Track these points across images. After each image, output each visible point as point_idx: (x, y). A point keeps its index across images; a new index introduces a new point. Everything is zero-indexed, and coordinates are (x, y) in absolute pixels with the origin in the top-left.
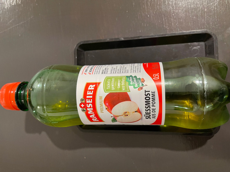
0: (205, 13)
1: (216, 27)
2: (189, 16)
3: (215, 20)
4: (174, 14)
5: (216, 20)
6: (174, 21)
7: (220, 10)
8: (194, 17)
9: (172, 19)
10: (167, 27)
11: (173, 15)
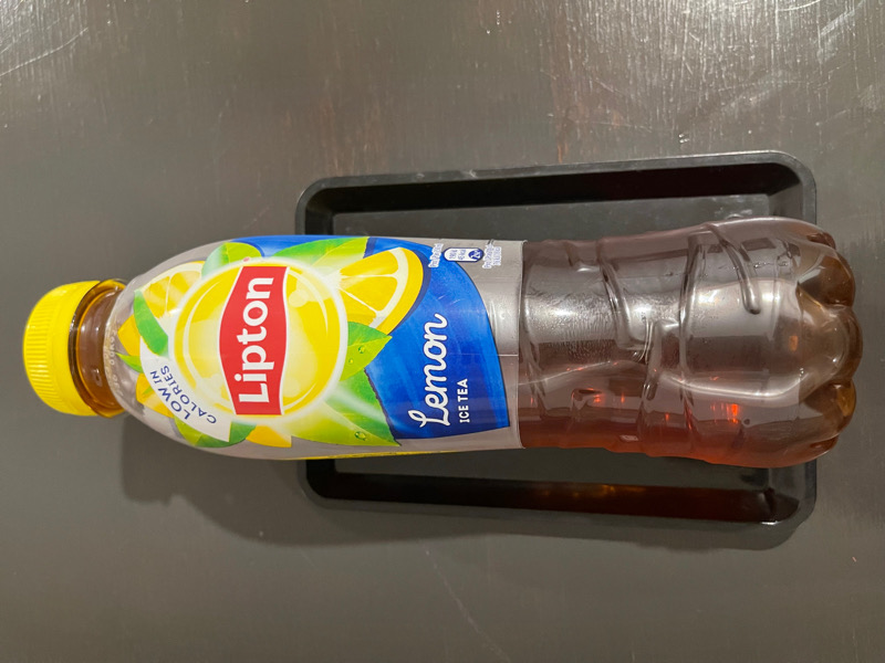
0: (683, 23)
1: (720, 73)
2: (629, 33)
3: (719, 47)
4: (577, 28)
5: (723, 47)
6: (577, 52)
7: (738, 11)
8: (644, 38)
9: (569, 46)
10: (552, 71)
11: (574, 29)
